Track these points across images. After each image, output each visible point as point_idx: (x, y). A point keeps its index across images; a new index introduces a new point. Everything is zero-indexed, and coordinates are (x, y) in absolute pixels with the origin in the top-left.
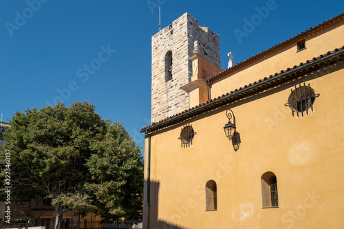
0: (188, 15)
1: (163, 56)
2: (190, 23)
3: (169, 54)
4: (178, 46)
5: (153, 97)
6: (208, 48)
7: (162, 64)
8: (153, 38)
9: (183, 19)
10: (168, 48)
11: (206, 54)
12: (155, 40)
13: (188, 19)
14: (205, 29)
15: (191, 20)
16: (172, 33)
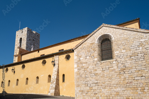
0: (28, 28)
1: (19, 39)
2: (28, 31)
3: (21, 39)
4: (24, 37)
5: (15, 52)
6: (35, 38)
7: (19, 41)
8: (17, 32)
9: (26, 29)
10: (21, 37)
11: (34, 40)
12: (17, 33)
13: (27, 29)
14: (34, 32)
15: (29, 30)
16: (22, 32)
